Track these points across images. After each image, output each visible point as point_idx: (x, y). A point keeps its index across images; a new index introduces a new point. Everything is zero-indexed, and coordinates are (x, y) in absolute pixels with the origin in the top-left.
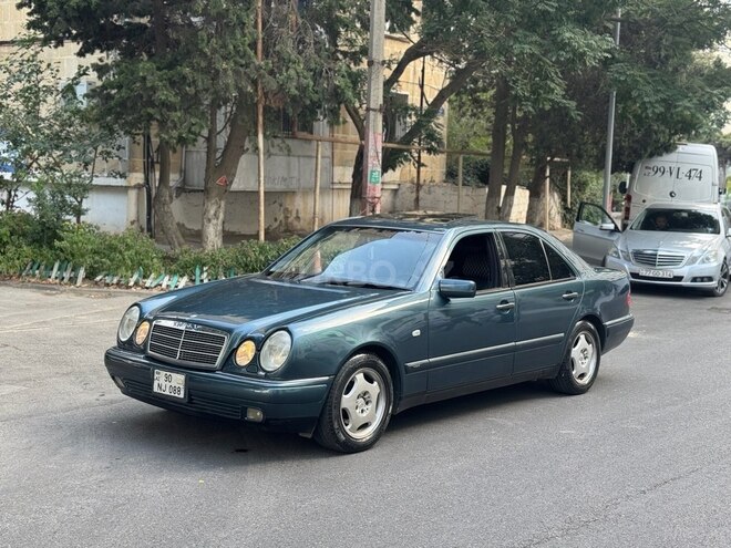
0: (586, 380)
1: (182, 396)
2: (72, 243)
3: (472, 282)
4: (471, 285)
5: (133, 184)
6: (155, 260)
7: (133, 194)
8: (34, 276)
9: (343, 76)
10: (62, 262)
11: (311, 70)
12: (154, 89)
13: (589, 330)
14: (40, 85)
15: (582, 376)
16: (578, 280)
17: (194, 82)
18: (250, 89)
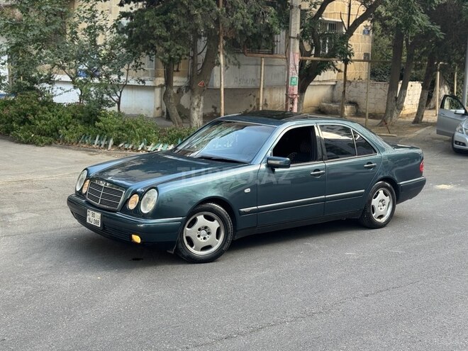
0: (383, 220)
1: (99, 226)
2: (104, 124)
3: (288, 159)
4: (286, 161)
5: (157, 85)
6: (154, 135)
7: (158, 91)
8: (85, 143)
9: (272, 17)
10: (101, 135)
11: (252, 13)
12: (154, 28)
13: (387, 187)
14: (97, 24)
15: (381, 217)
16: (378, 155)
17: (178, 22)
18: (212, 27)
